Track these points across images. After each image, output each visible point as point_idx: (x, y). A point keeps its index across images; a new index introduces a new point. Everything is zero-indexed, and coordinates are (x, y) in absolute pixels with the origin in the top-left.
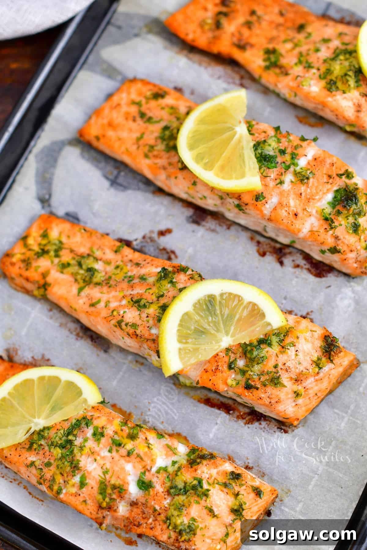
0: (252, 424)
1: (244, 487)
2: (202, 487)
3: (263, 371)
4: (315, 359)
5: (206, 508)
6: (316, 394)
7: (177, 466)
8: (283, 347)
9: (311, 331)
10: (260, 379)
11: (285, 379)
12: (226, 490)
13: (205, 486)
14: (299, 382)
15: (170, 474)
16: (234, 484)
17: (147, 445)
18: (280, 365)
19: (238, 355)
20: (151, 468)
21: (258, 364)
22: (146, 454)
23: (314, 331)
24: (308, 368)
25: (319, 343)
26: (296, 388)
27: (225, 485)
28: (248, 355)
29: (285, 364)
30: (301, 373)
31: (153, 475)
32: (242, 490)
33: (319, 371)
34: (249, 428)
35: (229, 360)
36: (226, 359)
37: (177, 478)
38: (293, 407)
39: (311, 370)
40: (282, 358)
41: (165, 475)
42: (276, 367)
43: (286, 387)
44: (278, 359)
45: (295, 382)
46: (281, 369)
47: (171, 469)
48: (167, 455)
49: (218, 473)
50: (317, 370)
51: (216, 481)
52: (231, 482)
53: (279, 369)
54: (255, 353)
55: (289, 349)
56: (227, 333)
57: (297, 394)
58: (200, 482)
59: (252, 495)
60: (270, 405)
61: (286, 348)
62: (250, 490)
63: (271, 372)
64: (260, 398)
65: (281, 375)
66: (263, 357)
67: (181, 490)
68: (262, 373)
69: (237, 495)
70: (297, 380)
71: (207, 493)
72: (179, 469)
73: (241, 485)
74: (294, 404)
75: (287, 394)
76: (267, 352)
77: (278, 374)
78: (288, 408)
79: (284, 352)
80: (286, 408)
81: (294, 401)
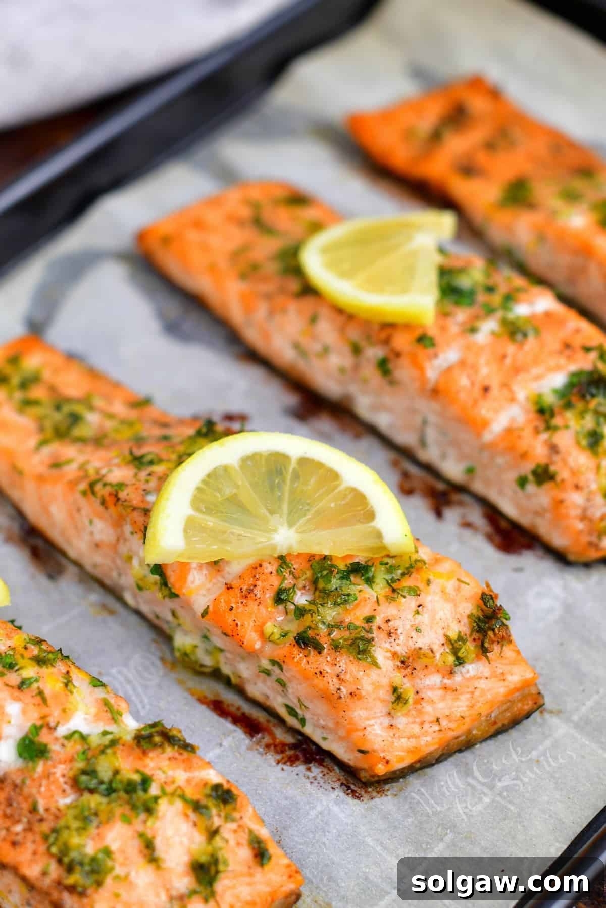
0: (291, 765)
1: (233, 826)
2: (145, 790)
3: (342, 622)
4: (453, 635)
5: (141, 835)
6: (438, 720)
7: (109, 737)
8: (394, 590)
9: (459, 580)
10: (329, 635)
11: (380, 652)
12: (193, 816)
13: (154, 790)
14: (409, 670)
15: (89, 749)
16: (214, 811)
17: (65, 681)
18: (379, 621)
19: (301, 583)
20: (58, 724)
21: (336, 604)
22: (56, 696)
23: (463, 582)
24: (435, 648)
25: (468, 608)
26: (398, 678)
27: (197, 807)
28: (321, 585)
29: (388, 621)
30: (418, 653)
31: (56, 739)
32: (228, 830)
33: (456, 669)
34: (283, 769)
35: (281, 584)
36: (275, 582)
37: (102, 757)
38: (384, 728)
39: (438, 656)
40: (386, 611)
41: (79, 747)
42: (369, 620)
43: (380, 668)
44: (379, 608)
45: (399, 664)
46: (379, 628)
47: (95, 741)
48: (97, 718)
49: (188, 781)
50: (451, 659)
51: (179, 792)
52: (210, 803)
53: (374, 626)
54: (335, 583)
55: (404, 597)
57: (398, 696)
58: (146, 782)
59: (245, 853)
60: (336, 696)
61: (399, 593)
62: (244, 838)
63: (356, 628)
64: (321, 673)
65: (376, 640)
66: (348, 595)
67: (102, 783)
68: (338, 625)
69: (213, 833)
70: (405, 663)
71: (152, 805)
72: (113, 743)
73: (228, 818)
74: (386, 721)
75: (377, 686)
76: (360, 591)
77: (370, 636)
78: (373, 725)
79: (393, 599)
80: (367, 722)
81: (389, 714)
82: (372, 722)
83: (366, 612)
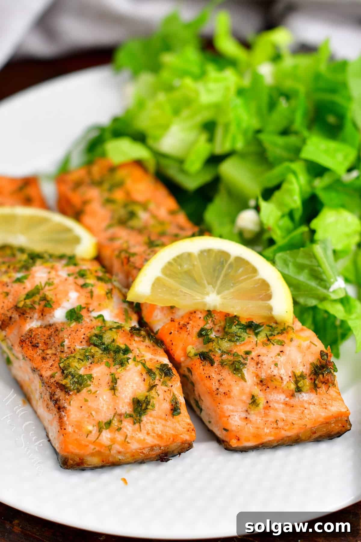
3: (231, 351)
4: (298, 373)
5: (112, 374)
6: (277, 422)
7: (118, 324)
8: (269, 340)
9: (311, 342)
10: (221, 356)
11: (248, 372)
12: (145, 376)
14: (264, 387)
15: (104, 326)
16: (158, 377)
18: (253, 354)
19: (217, 328)
20: (93, 310)
21: (230, 340)
23: (313, 344)
24: (284, 378)
25: (311, 359)
26: (256, 391)
27: (149, 372)
28: (226, 330)
29: (259, 356)
30: (272, 378)
31: (89, 317)
33: (296, 394)
35: (205, 326)
36: (201, 324)
38: (241, 419)
39: (285, 383)
40: (261, 350)
41: (99, 324)
42: (248, 353)
43: (246, 382)
44: (256, 348)
45: (259, 382)
46: (252, 358)
47: (109, 323)
50: (293, 386)
53: (249, 357)
54: (234, 329)
55: (274, 345)
56: (218, 293)
57: (254, 401)
60: (215, 393)
61: (271, 342)
62: (169, 397)
63: (238, 355)
64: (209, 377)
65: (248, 364)
66: (240, 337)
67: (103, 344)
68: (228, 353)
69: (151, 387)
70: (263, 383)
71: (125, 362)
72: (119, 327)
74: (244, 415)
75: (242, 392)
76: (249, 337)
77: (246, 362)
78: (235, 415)
79: (267, 344)
80: (232, 413)
81: (247, 411)
82: (235, 414)
83: (248, 348)
